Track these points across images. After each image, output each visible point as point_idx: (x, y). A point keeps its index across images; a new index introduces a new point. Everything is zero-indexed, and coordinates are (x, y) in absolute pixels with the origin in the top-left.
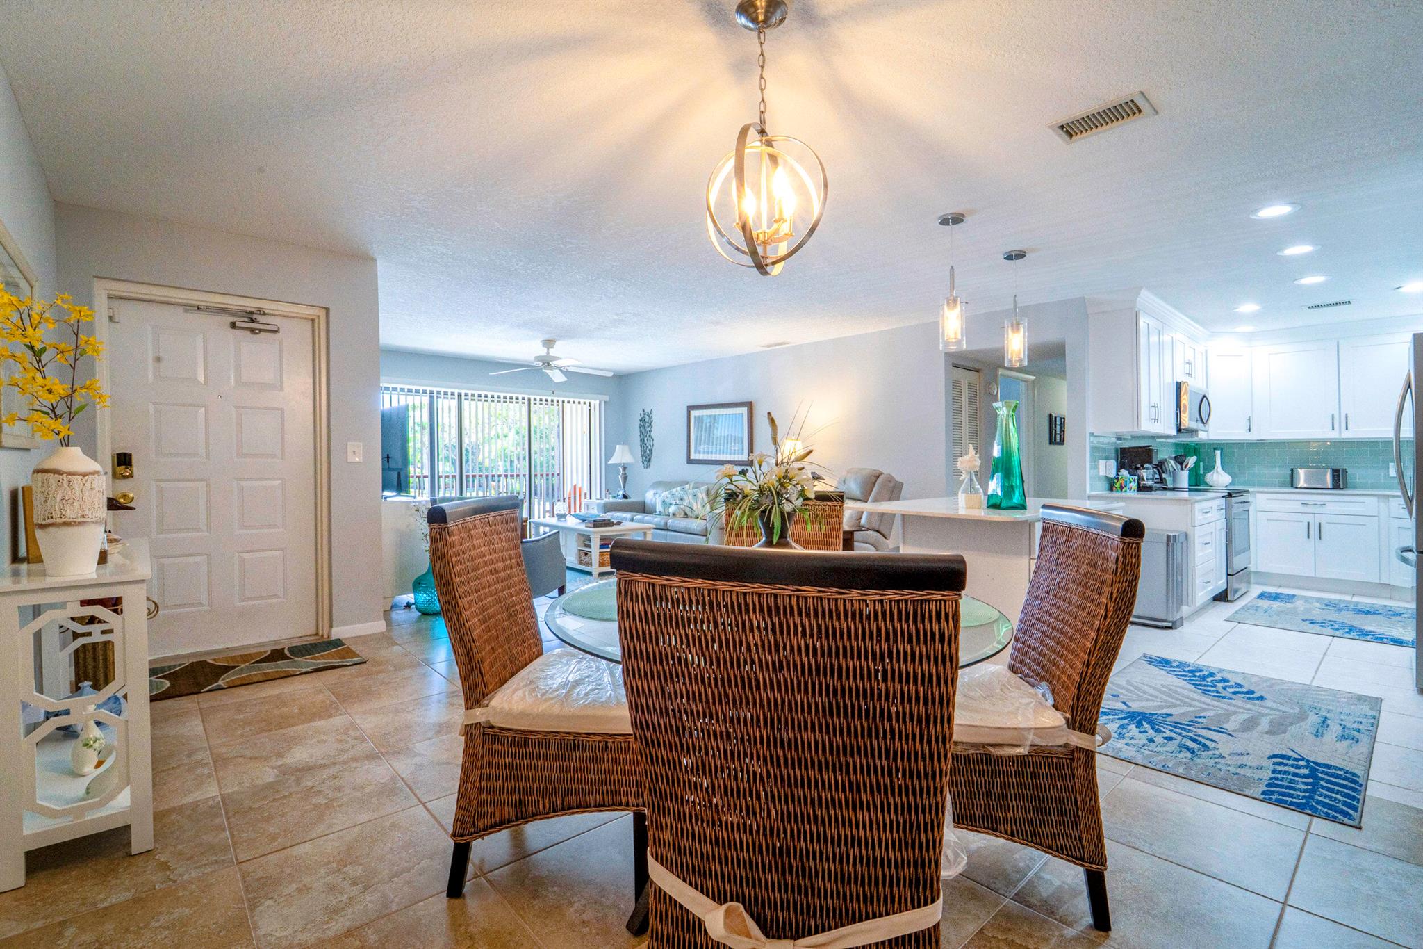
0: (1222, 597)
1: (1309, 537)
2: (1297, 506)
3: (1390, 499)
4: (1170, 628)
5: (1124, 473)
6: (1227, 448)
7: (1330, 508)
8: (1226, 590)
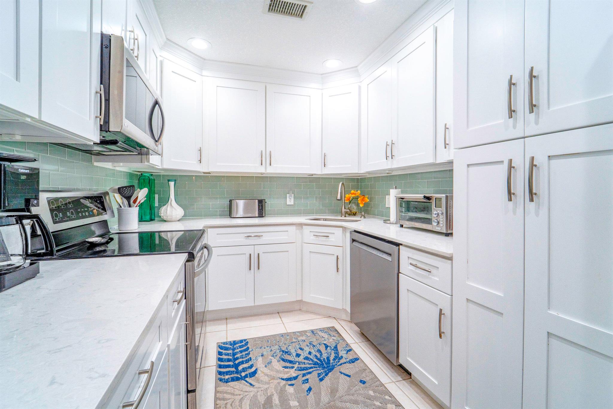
1: (250, 269)
2: (240, 239)
3: (304, 227)
7: (265, 238)
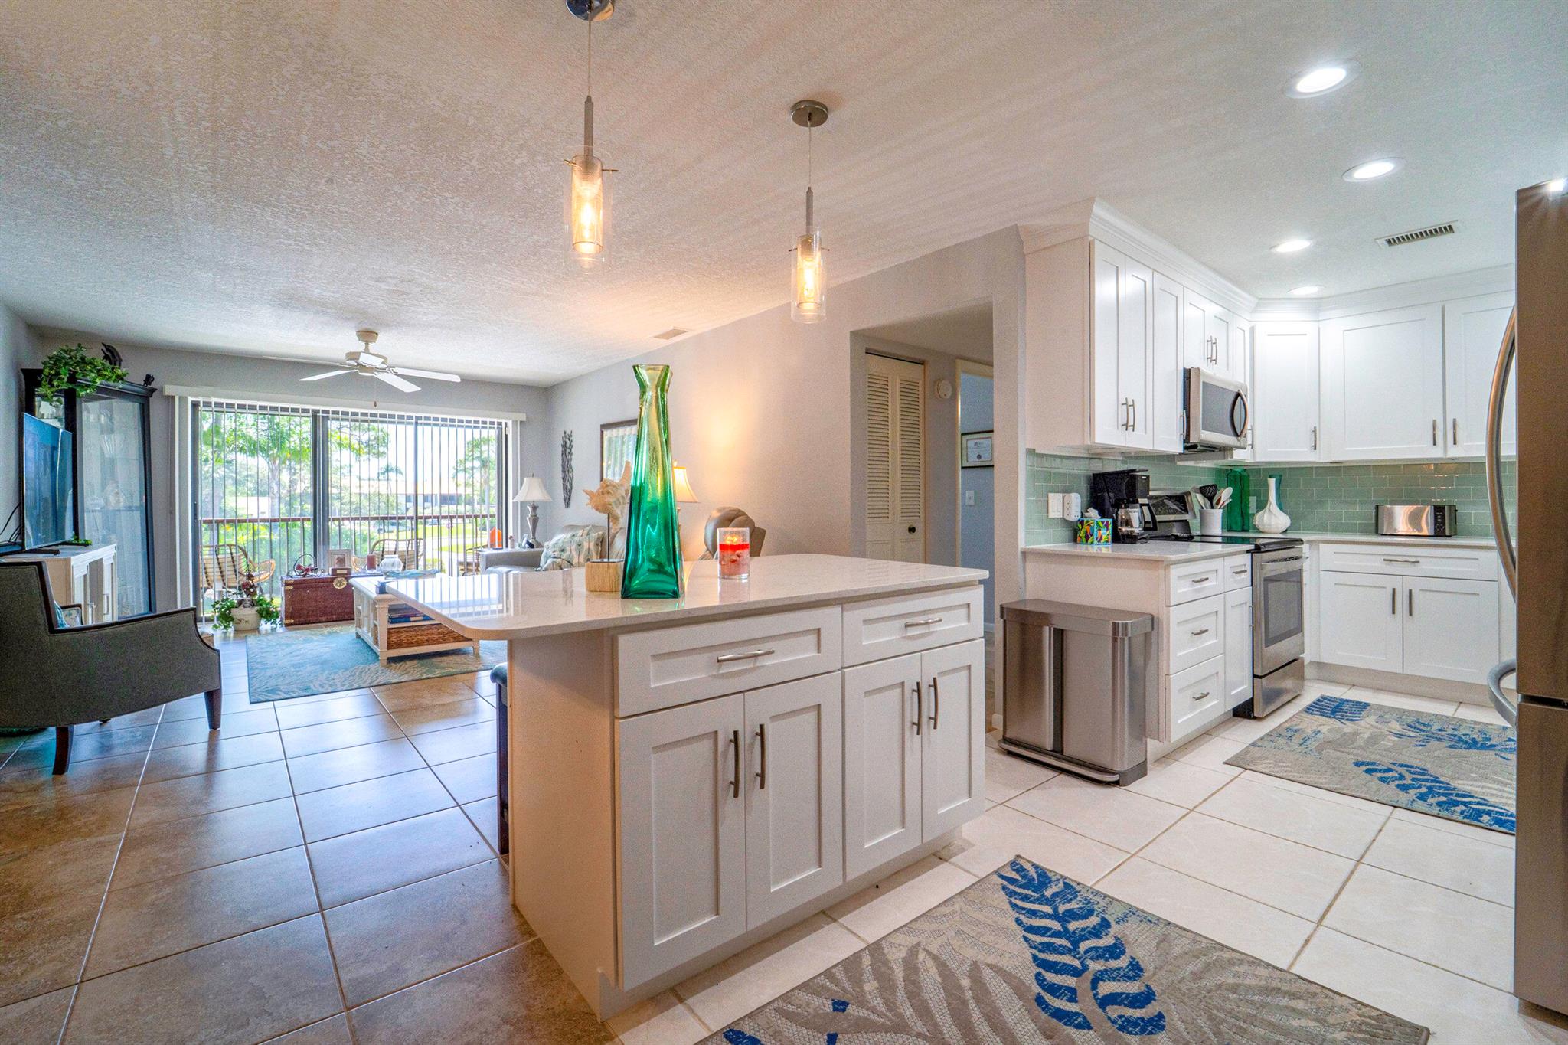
0: (1244, 711)
1: (1394, 612)
2: (1377, 564)
4: (1117, 783)
5: (1093, 513)
6: (1287, 476)
7: (1426, 567)
8: (1252, 699)
